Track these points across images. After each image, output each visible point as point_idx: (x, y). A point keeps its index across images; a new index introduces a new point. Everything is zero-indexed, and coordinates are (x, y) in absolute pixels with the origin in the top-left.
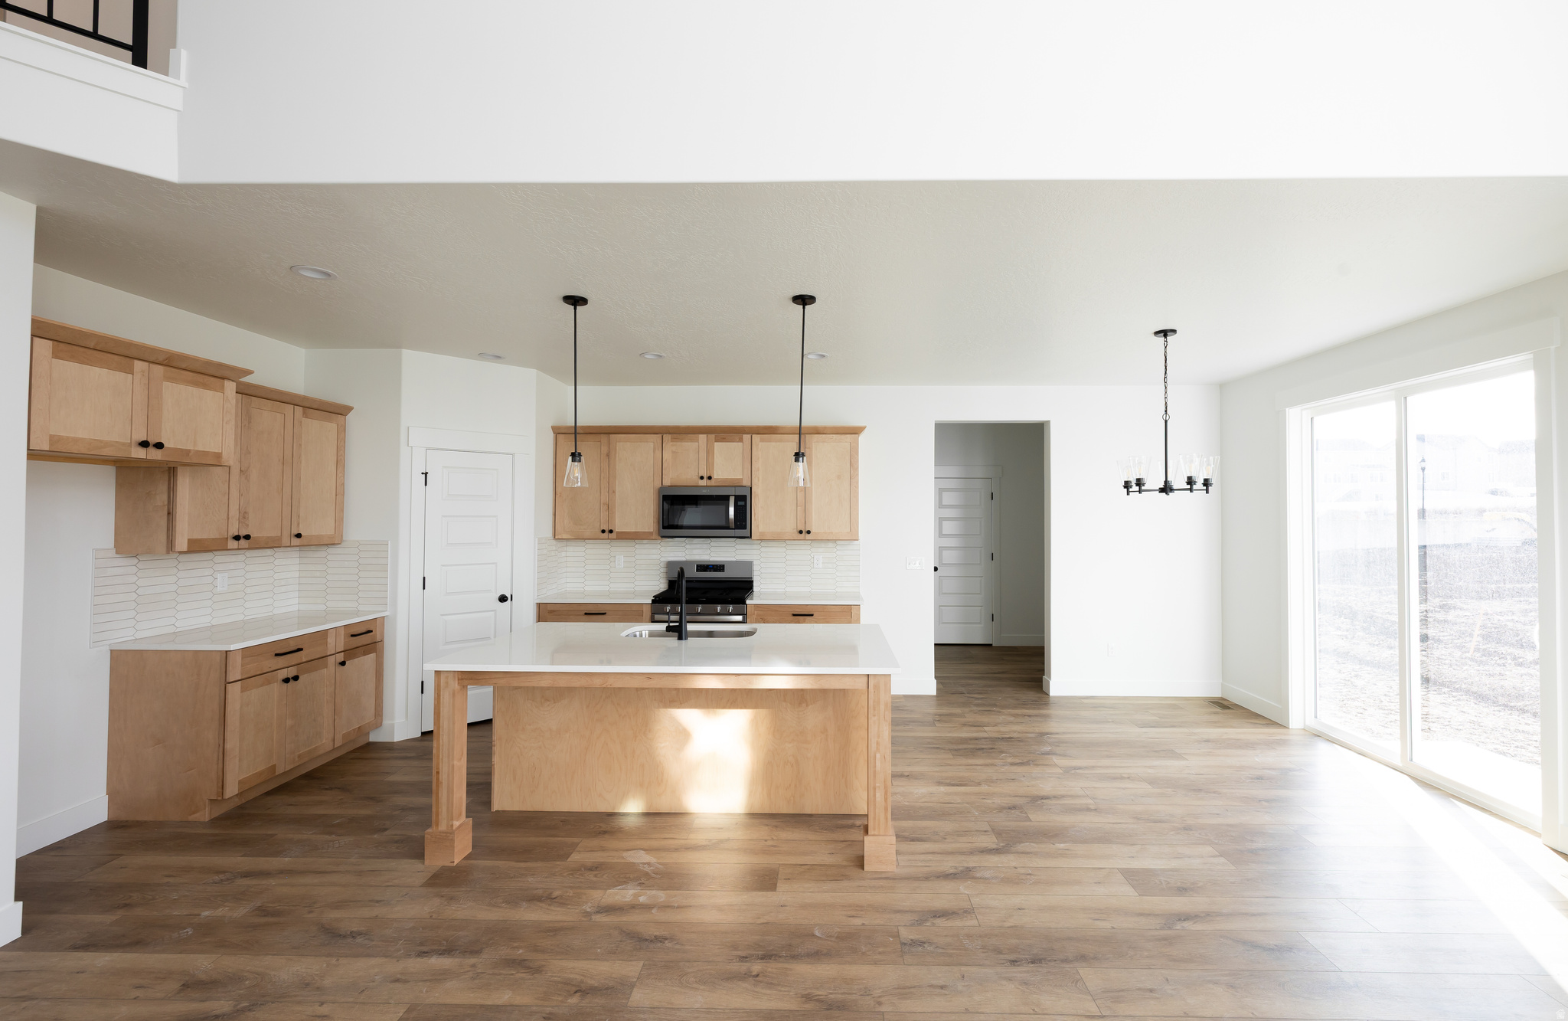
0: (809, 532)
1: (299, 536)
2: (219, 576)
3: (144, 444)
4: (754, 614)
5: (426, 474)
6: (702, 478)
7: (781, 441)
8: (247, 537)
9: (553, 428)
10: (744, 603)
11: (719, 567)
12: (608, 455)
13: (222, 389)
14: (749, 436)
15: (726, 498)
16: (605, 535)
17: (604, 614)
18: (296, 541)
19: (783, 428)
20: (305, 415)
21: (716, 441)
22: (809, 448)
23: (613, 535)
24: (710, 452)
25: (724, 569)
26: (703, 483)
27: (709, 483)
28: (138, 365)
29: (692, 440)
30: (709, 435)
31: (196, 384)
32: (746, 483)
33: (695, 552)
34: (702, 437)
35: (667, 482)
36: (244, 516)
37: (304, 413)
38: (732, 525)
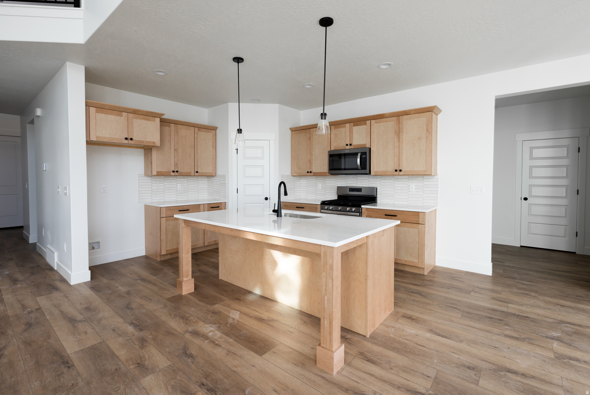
0: (400, 171)
1: (197, 172)
2: (178, 185)
3: (126, 139)
4: (365, 213)
5: (237, 149)
6: (347, 145)
7: (386, 122)
8: (177, 172)
9: (290, 129)
10: (360, 207)
11: (359, 190)
12: (310, 138)
13: (155, 121)
14: (369, 121)
15: (356, 154)
16: (309, 174)
17: (304, 208)
18: (196, 174)
19: (386, 114)
20: (199, 130)
21: (354, 126)
22: (402, 123)
23: (312, 174)
24: (351, 132)
25: (361, 191)
26: (348, 147)
27: (352, 147)
28: (124, 114)
29: (343, 127)
30: (351, 124)
31: (145, 119)
32: (368, 146)
33: (350, 182)
34: (348, 125)
35: (333, 149)
36: (176, 165)
37: (198, 130)
38: (359, 167)
